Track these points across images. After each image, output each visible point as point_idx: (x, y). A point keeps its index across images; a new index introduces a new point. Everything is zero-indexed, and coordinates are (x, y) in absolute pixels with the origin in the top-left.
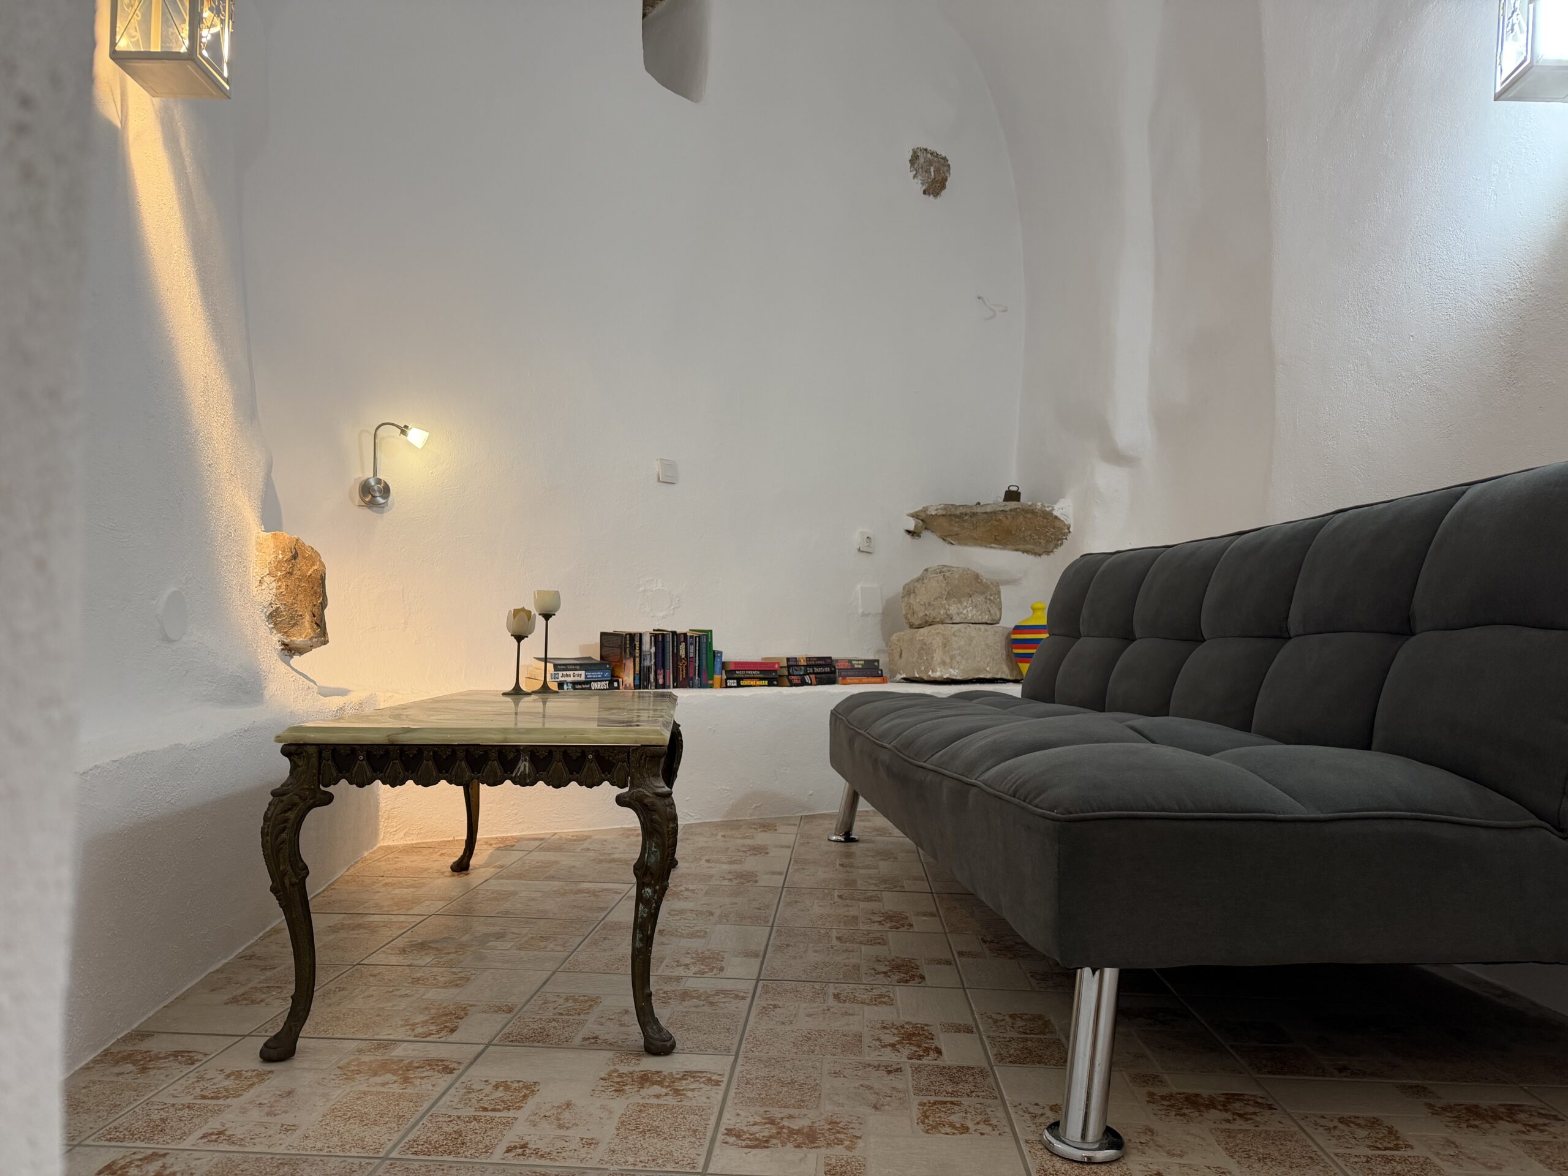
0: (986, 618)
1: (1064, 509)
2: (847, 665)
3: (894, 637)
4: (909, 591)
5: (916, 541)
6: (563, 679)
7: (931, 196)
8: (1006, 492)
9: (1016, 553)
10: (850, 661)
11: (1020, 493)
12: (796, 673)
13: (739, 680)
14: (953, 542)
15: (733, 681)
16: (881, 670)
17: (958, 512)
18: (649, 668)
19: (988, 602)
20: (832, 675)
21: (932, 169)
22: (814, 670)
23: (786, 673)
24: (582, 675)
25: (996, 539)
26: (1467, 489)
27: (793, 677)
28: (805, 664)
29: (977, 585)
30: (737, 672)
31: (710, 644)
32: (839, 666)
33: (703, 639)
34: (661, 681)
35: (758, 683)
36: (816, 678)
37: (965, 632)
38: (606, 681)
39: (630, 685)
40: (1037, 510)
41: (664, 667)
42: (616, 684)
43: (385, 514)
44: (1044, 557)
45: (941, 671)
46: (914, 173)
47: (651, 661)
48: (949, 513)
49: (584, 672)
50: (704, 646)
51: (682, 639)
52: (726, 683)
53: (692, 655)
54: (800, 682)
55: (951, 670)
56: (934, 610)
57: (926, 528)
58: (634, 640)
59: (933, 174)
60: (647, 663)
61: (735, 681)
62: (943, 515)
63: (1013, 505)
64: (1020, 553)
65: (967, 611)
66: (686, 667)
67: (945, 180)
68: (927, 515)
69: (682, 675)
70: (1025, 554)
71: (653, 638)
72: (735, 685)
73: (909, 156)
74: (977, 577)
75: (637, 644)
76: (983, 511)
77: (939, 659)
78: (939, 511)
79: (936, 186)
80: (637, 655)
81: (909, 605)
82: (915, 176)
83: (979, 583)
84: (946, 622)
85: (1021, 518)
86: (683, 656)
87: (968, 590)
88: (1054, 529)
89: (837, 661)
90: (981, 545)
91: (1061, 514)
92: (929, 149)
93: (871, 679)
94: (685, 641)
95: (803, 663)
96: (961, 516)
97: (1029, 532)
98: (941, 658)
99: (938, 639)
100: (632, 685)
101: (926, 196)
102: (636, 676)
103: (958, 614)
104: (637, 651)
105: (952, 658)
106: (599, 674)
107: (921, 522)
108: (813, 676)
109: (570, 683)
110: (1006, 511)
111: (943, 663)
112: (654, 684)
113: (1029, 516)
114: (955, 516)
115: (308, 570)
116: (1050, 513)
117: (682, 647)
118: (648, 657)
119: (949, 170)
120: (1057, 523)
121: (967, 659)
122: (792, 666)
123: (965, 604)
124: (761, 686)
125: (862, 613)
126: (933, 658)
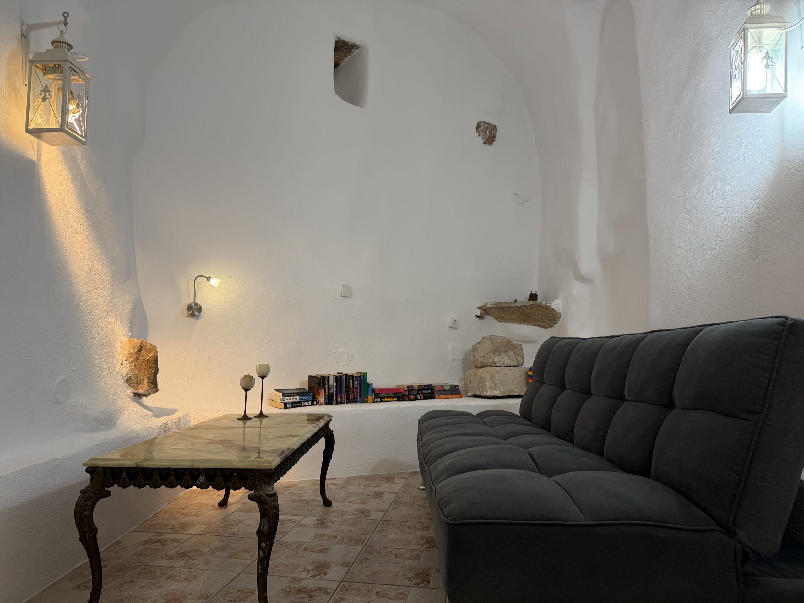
0: (515, 363)
1: (557, 305)
2: (441, 389)
3: (467, 373)
4: (475, 349)
5: (482, 321)
6: (287, 401)
7: (488, 145)
8: (530, 294)
9: (534, 327)
10: (442, 386)
11: (537, 295)
12: (412, 393)
13: (381, 398)
14: (501, 321)
15: (378, 399)
16: (460, 391)
17: (502, 306)
18: (333, 394)
19: (516, 354)
20: (432, 394)
21: (488, 132)
22: (422, 392)
23: (407, 394)
24: (297, 399)
25: (523, 320)
26: (703, 329)
27: (410, 396)
28: (418, 389)
29: (510, 345)
30: (380, 394)
31: (366, 380)
32: (437, 389)
33: (362, 377)
34: (339, 400)
35: (392, 399)
36: (423, 396)
37: (503, 371)
38: (310, 401)
39: (323, 403)
40: (543, 305)
41: (341, 392)
42: (315, 403)
43: (200, 320)
44: (549, 329)
45: (490, 392)
46: (478, 134)
47: (334, 390)
48: (497, 307)
49: (298, 397)
50: (362, 381)
51: (351, 378)
52: (375, 400)
53: (356, 386)
54: (414, 398)
55: (495, 392)
56: (486, 359)
57: (486, 314)
58: (325, 380)
59: (488, 134)
60: (332, 391)
61: (379, 399)
62: (495, 308)
63: (531, 302)
64: (537, 327)
65: (504, 360)
66: (353, 392)
67: (495, 136)
68: (486, 308)
69: (351, 397)
70: (539, 327)
71: (335, 378)
72: (379, 401)
73: (475, 125)
74: (510, 342)
75: (327, 381)
76: (515, 306)
77: (489, 386)
78: (493, 305)
79: (490, 140)
80: (327, 387)
81: (474, 356)
82: (479, 136)
83: (511, 345)
84: (493, 365)
85: (535, 310)
86: (352, 387)
87: (504, 349)
88: (552, 315)
89: (435, 386)
90: (516, 323)
91: (556, 307)
92: (486, 121)
93: (454, 396)
94: (353, 379)
95: (416, 388)
96: (504, 308)
97: (540, 316)
98: (490, 385)
99: (488, 375)
100: (324, 403)
101: (485, 145)
102: (326, 398)
103: (499, 362)
104: (327, 385)
105: (496, 385)
106: (306, 398)
107: (483, 311)
108: (422, 395)
109: (291, 403)
110: (527, 306)
111: (491, 388)
112: (335, 402)
113: (539, 308)
114: (501, 308)
115: (147, 357)
116: (550, 307)
117: (351, 382)
118: (333, 388)
119: (497, 132)
120: (554, 312)
121: (504, 386)
122: (410, 390)
123: (503, 356)
124: (393, 401)
125: (452, 359)
126: (485, 385)
